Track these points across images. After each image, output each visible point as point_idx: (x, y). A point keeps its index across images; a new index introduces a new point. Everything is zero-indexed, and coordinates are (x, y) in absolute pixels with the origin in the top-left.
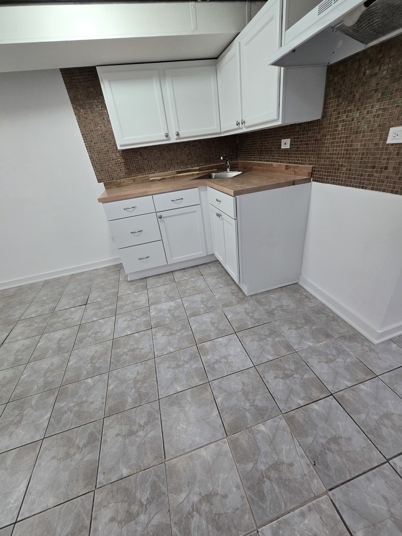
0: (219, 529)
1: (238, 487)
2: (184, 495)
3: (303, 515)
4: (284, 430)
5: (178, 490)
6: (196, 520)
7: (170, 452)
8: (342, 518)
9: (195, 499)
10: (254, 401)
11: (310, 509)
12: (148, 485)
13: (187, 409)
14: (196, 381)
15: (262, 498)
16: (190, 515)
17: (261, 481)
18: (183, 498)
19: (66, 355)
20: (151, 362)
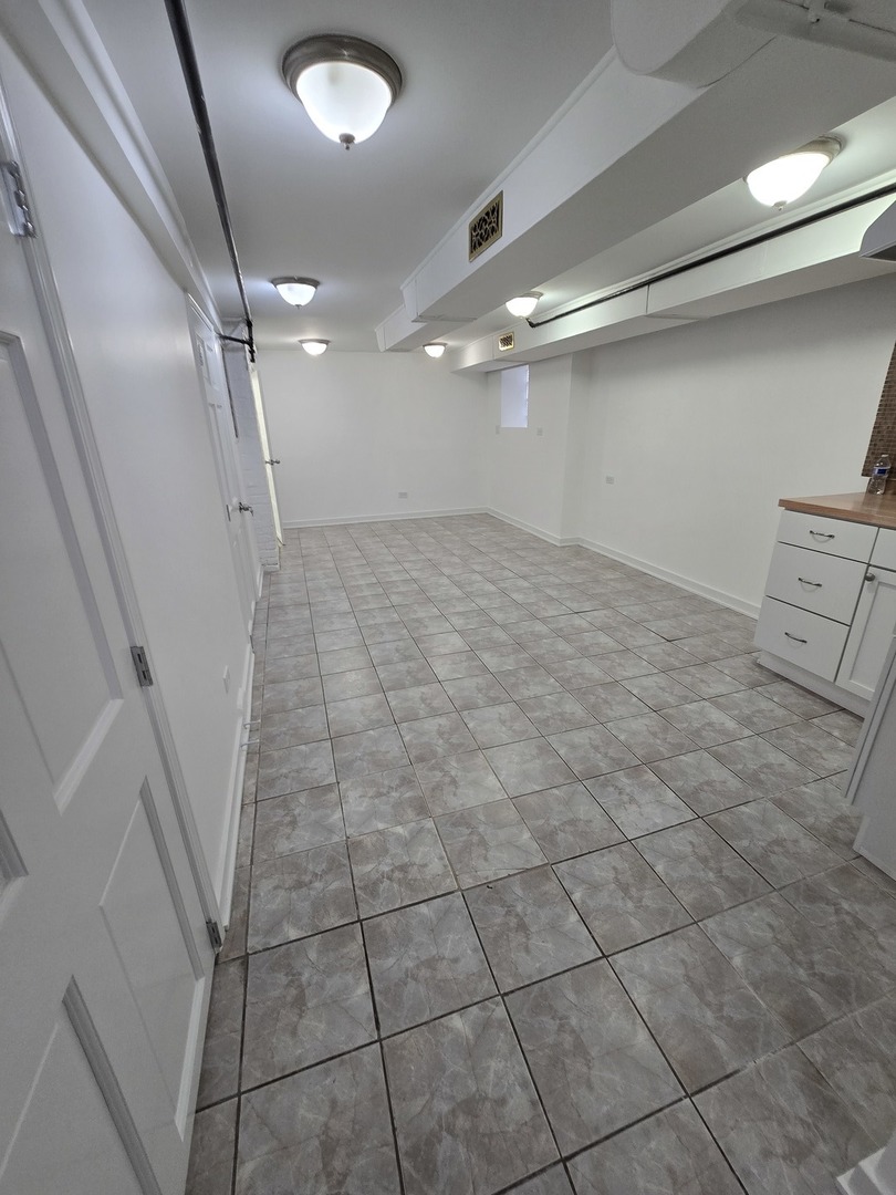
0: (433, 790)
1: (462, 805)
2: (455, 765)
3: (441, 858)
4: (527, 861)
5: (458, 761)
6: (439, 774)
7: (489, 753)
8: (439, 897)
9: (453, 773)
10: (563, 831)
11: (445, 866)
12: (462, 741)
13: (537, 761)
14: (577, 768)
15: (454, 825)
16: (442, 770)
17: (468, 825)
18: (453, 766)
19: (580, 655)
20: (593, 721)
